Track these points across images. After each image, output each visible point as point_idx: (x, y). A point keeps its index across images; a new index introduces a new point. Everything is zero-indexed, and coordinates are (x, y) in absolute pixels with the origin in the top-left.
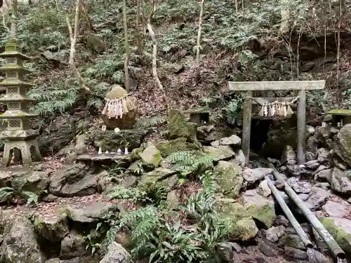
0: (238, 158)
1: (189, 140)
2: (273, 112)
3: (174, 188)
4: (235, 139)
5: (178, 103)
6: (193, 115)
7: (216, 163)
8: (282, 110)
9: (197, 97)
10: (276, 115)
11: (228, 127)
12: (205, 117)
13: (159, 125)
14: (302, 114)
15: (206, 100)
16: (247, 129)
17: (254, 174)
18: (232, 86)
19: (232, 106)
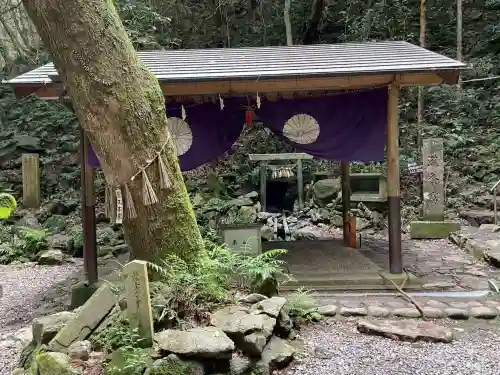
0: (256, 206)
1: (222, 194)
2: (280, 174)
3: (213, 218)
4: (254, 194)
5: (214, 170)
6: (225, 178)
7: (239, 207)
8: (287, 173)
9: (229, 166)
10: (283, 177)
11: (250, 185)
12: (232, 179)
13: (202, 185)
14: (300, 176)
15: (235, 167)
16: (263, 187)
17: (264, 214)
18: (252, 157)
19: (256, 171)
